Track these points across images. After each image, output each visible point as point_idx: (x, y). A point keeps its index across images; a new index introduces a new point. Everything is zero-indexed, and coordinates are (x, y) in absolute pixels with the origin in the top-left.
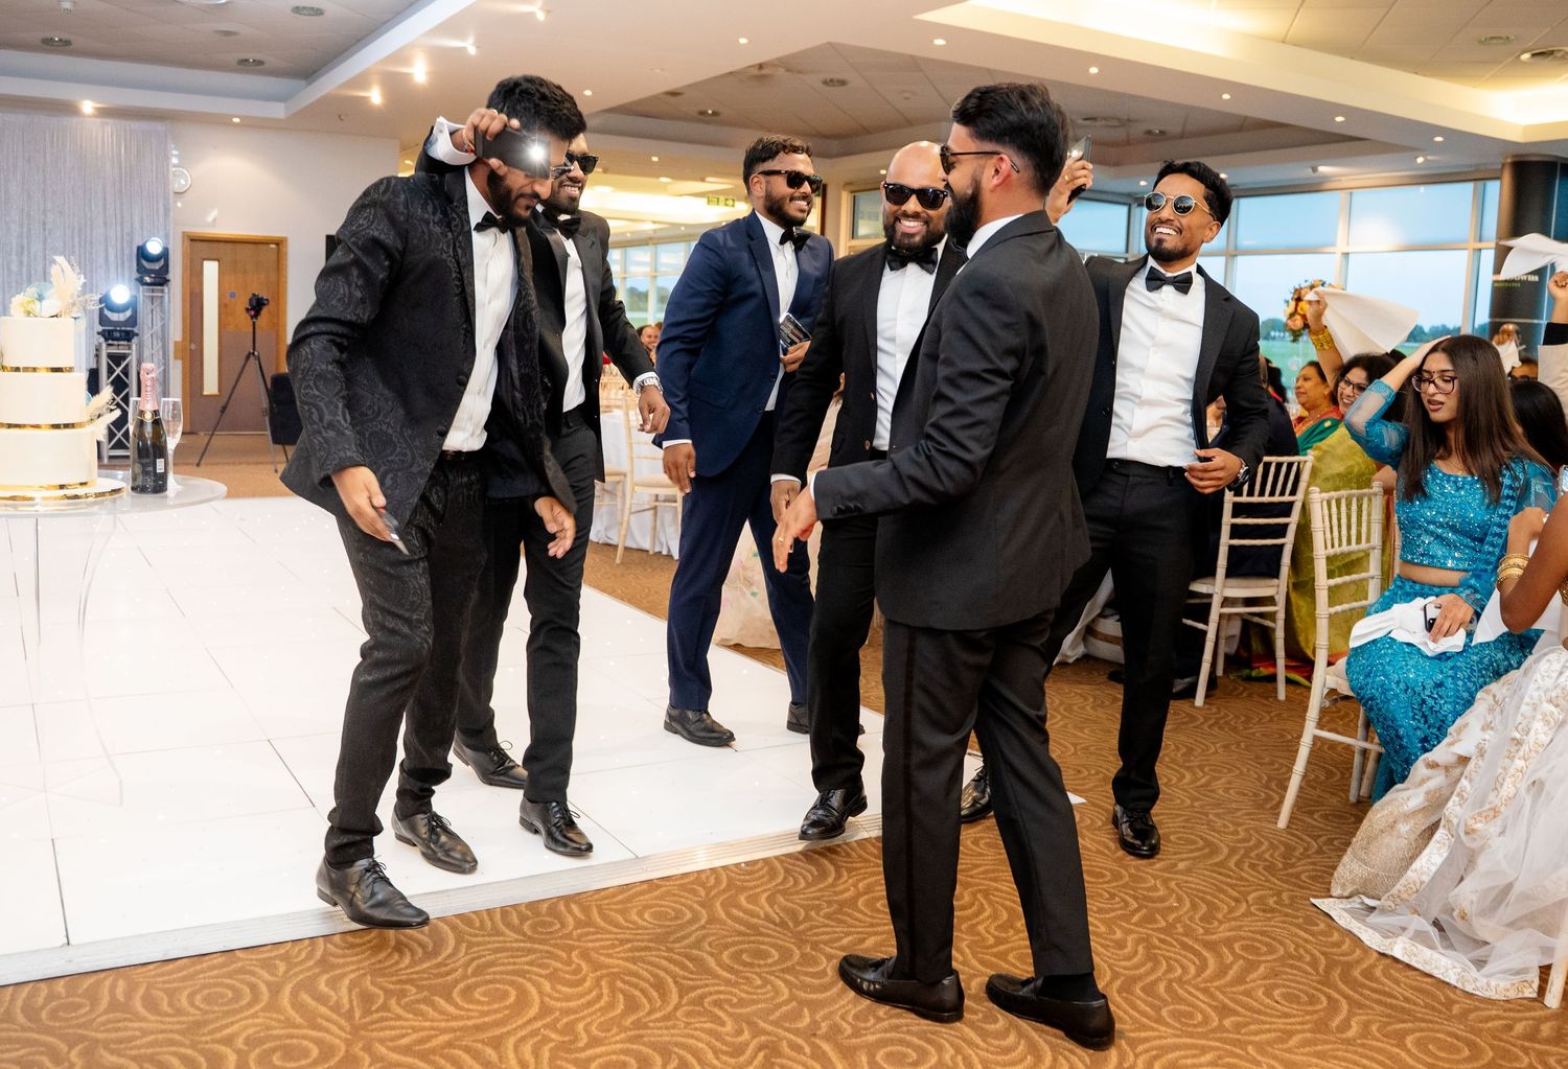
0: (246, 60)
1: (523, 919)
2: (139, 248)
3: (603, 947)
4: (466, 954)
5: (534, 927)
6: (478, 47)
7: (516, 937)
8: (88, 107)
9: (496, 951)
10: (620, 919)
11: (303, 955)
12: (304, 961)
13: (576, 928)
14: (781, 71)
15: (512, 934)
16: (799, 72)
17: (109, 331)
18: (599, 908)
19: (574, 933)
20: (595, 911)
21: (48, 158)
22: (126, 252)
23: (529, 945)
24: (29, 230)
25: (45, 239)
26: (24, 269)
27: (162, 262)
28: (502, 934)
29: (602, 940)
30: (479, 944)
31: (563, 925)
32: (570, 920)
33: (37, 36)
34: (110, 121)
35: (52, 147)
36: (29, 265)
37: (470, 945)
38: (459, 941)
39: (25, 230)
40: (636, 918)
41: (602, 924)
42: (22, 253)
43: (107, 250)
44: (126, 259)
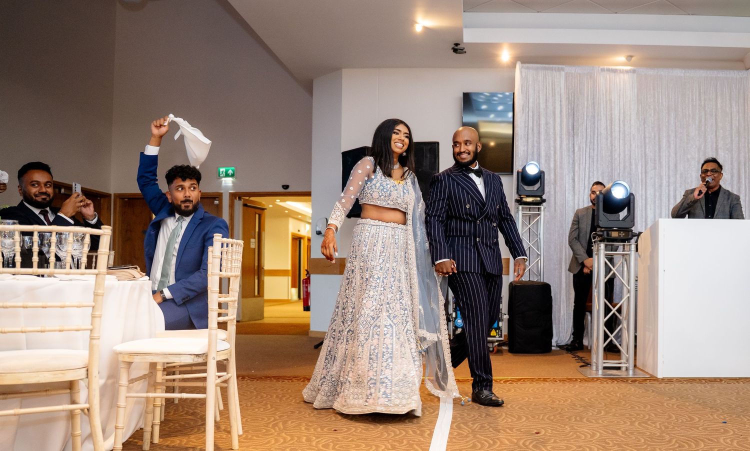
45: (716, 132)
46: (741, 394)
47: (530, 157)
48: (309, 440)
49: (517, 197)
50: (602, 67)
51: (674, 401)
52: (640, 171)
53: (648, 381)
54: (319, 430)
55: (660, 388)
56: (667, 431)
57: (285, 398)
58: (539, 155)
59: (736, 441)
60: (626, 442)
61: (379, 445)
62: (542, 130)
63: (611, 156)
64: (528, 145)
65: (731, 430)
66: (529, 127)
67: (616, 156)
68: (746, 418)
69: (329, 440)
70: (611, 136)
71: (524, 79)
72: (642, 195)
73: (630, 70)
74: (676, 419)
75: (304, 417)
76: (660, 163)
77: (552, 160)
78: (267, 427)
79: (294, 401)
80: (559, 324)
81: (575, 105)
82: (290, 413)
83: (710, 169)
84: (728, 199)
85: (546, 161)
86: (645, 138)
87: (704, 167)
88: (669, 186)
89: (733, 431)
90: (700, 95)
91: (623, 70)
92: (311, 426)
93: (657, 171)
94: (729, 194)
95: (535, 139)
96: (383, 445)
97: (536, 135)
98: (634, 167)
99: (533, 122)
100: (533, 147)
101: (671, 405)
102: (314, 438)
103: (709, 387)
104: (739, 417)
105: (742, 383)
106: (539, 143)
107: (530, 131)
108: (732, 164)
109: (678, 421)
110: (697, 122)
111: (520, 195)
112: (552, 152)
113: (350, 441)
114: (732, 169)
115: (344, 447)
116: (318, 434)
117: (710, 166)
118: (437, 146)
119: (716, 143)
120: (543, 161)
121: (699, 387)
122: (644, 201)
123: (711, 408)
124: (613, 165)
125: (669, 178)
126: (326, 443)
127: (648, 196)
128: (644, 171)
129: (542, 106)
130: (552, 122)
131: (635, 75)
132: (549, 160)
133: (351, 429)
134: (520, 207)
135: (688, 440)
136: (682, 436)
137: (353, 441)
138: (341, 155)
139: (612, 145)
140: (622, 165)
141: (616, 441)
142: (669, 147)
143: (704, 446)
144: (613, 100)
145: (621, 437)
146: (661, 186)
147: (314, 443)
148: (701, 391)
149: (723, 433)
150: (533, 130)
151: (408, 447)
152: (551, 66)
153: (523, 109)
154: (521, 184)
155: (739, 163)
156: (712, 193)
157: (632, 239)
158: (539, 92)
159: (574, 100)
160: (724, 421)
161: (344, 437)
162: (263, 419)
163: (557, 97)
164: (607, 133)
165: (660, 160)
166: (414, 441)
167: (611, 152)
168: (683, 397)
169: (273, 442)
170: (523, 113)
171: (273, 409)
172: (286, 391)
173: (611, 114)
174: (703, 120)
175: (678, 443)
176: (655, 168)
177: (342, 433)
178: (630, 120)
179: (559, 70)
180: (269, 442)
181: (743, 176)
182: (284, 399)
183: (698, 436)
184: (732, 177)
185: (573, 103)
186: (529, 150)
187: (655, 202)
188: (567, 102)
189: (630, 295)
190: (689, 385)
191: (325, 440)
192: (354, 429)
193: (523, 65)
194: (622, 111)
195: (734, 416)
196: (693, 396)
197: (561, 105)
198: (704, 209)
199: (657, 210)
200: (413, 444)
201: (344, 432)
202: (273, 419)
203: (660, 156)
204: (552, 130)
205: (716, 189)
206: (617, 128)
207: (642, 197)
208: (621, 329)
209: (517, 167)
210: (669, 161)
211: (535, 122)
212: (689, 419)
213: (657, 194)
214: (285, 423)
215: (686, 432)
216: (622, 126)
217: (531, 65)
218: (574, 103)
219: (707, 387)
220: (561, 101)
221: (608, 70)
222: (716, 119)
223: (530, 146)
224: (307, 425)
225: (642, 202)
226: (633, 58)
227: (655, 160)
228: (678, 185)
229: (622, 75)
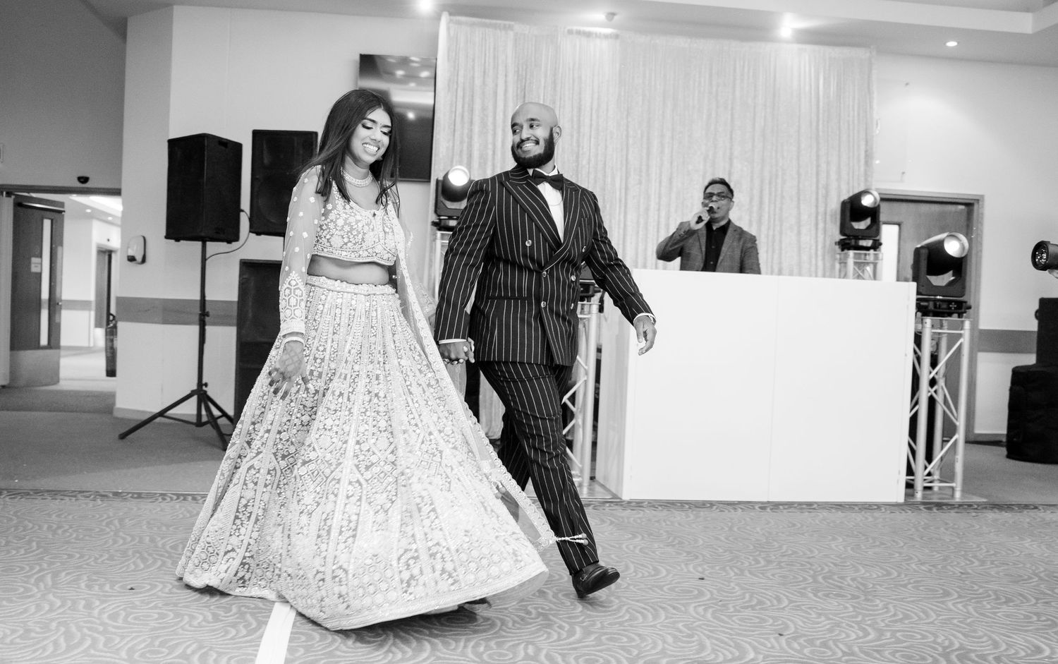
2: (844, 204)
8: (788, 26)
22: (821, 209)
34: (809, 47)
35: (742, 79)
43: (799, 208)
44: (820, 218)
45: (731, 132)
46: (735, 529)
47: (456, 158)
48: (89, 606)
49: (434, 218)
50: (569, 28)
51: (638, 540)
52: (618, 185)
53: (608, 505)
54: (107, 587)
55: (622, 518)
56: (618, 592)
57: (62, 530)
58: (470, 156)
59: (711, 610)
60: (556, 610)
61: (195, 614)
62: (477, 119)
63: (577, 161)
64: (454, 140)
65: (709, 590)
66: (457, 113)
67: (585, 162)
68: (733, 571)
69: (121, 606)
70: (579, 132)
71: (452, 40)
72: (619, 221)
73: (611, 34)
74: (635, 572)
75: (87, 564)
76: (648, 175)
77: (490, 163)
78: (25, 582)
79: (74, 536)
80: (491, 408)
81: (528, 82)
82: (66, 557)
83: (716, 192)
84: (740, 239)
85: (480, 163)
86: (627, 136)
87: (709, 190)
88: (659, 210)
89: (711, 592)
90: (711, 76)
91: (600, 33)
92: (95, 580)
93: (643, 186)
94: (741, 233)
95: (466, 131)
96: (201, 614)
97: (466, 126)
98: (609, 180)
99: (463, 107)
100: (462, 142)
101: (631, 547)
102: (97, 603)
103: (692, 517)
104: (723, 569)
105: (740, 510)
106: (471, 138)
107: (458, 120)
108: (752, 180)
109: (637, 574)
110: (705, 116)
111: (439, 216)
112: (490, 153)
113: (151, 608)
114: (752, 189)
115: (141, 618)
116: (105, 596)
117: (717, 189)
118: (314, 139)
119: (731, 149)
120: (475, 164)
121: (679, 516)
122: (621, 231)
123: (688, 553)
124: (580, 175)
125: (660, 198)
126: (115, 610)
127: (629, 223)
128: (623, 186)
129: (478, 82)
130: (491, 107)
131: (618, 42)
132: (485, 164)
133: (156, 586)
134: (439, 233)
135: (644, 609)
136: (638, 601)
137: (156, 607)
138: (166, 145)
139: (578, 146)
140: (592, 176)
141: (543, 609)
142: (662, 152)
143: (666, 619)
144: (583, 78)
145: (551, 602)
146: (647, 209)
147: (96, 612)
148: (680, 524)
149: (696, 597)
150: (463, 117)
151: (237, 618)
152: (494, 21)
153: (449, 85)
154: (441, 198)
155: (762, 182)
156: (717, 229)
157: (593, 296)
158: (474, 60)
159: (526, 74)
160: (701, 576)
161: (142, 602)
162: (22, 569)
163: (501, 68)
164: (572, 127)
165: (648, 170)
166: (248, 607)
167: (578, 157)
168: (651, 534)
169: (33, 609)
170: (449, 90)
171: (41, 550)
172: (65, 517)
173: (580, 99)
174: (714, 115)
175: (630, 613)
176: (640, 183)
177: (141, 593)
178: (607, 110)
179: (505, 28)
180: (25, 611)
181: (766, 200)
182: (60, 532)
183: (660, 602)
184: (751, 200)
185: (524, 81)
186: (455, 148)
187: (638, 233)
188: (516, 78)
189: (588, 378)
190: (665, 512)
191: (113, 606)
192: (160, 586)
193: (452, 17)
194: (596, 96)
195: (717, 568)
196: (667, 532)
197: (506, 82)
198: (704, 249)
199: (640, 244)
200: (246, 613)
201: (145, 592)
202: (38, 568)
203: (648, 166)
204: (490, 119)
205: (723, 223)
206: (587, 121)
207: (619, 225)
208: (573, 426)
209: (437, 174)
210: (661, 176)
211: (466, 106)
212: (653, 573)
213: (642, 221)
214: (55, 575)
215: (644, 594)
216: (594, 117)
217: (463, 19)
218: (526, 80)
219: (689, 517)
220: (506, 76)
221: (579, 33)
222: (732, 115)
223: (457, 143)
224: (89, 580)
225: (619, 232)
226: (616, 18)
227: (641, 171)
228: (673, 210)
229: (598, 41)
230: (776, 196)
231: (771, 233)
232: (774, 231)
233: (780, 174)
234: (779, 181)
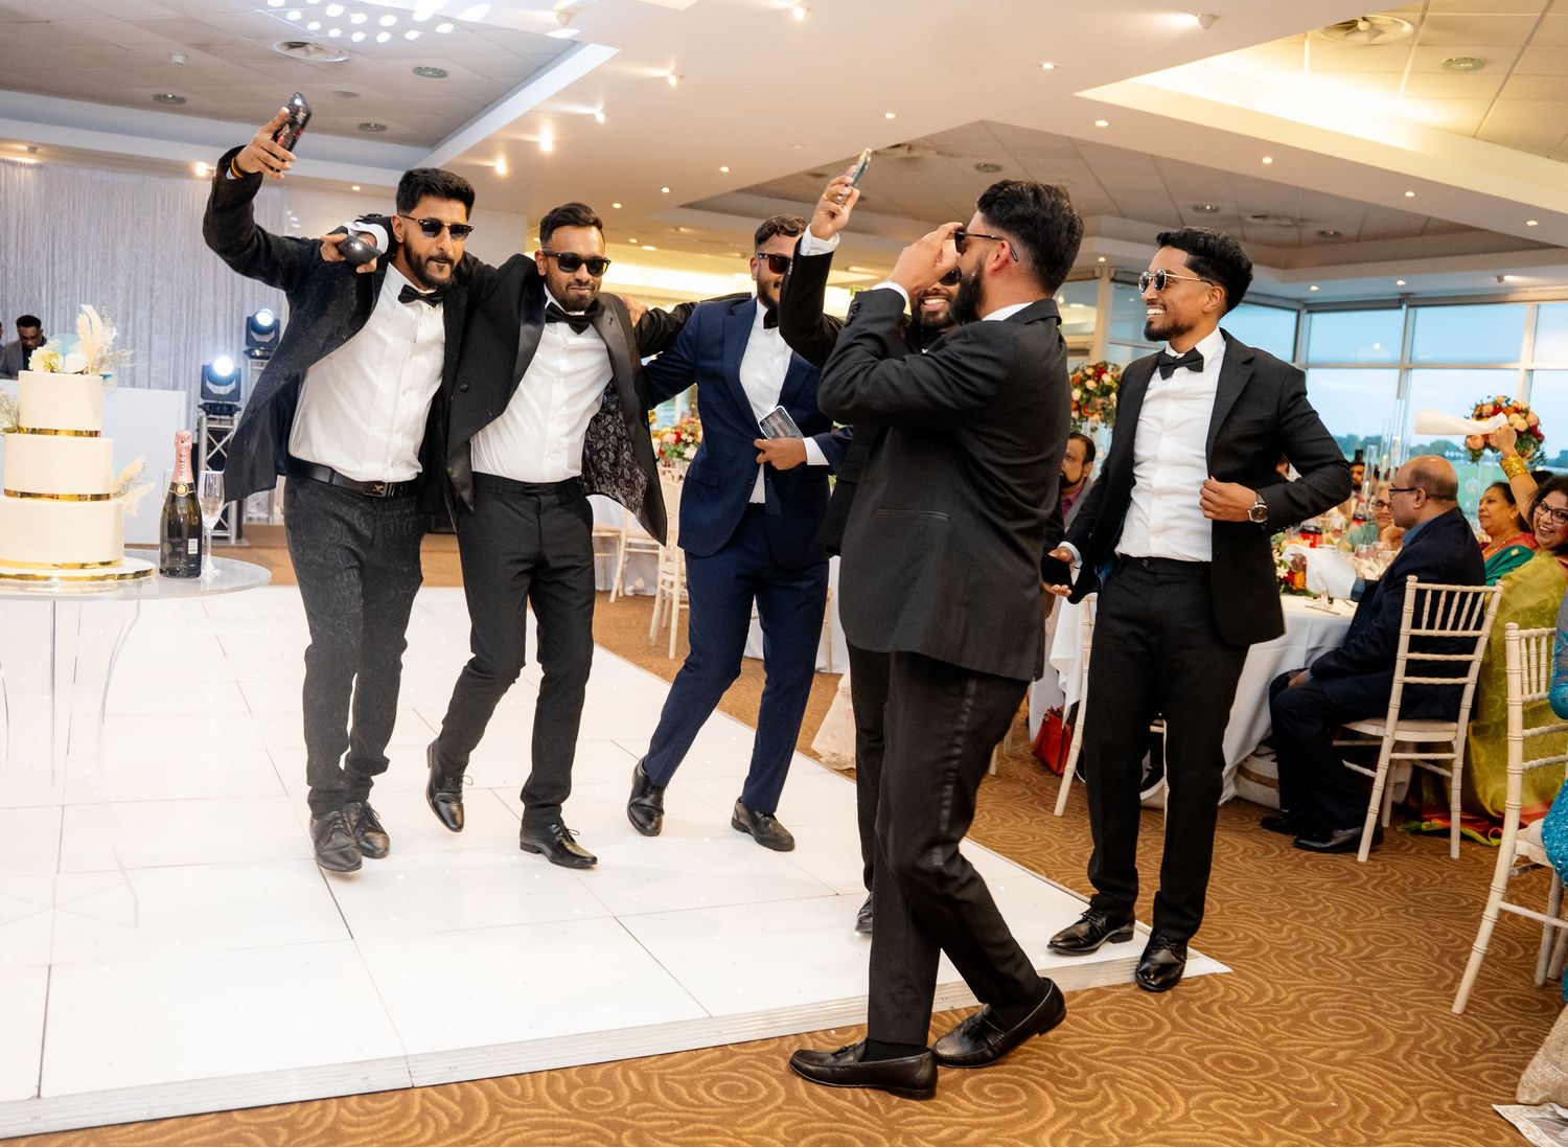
0: (368, 125)
1: (572, 1086)
2: (249, 319)
3: (661, 1128)
4: (500, 1128)
5: (582, 1099)
6: (607, 115)
7: (561, 1109)
8: (201, 169)
9: (536, 1126)
10: (684, 1092)
11: (311, 1121)
12: (310, 1129)
13: (632, 1102)
14: (931, 154)
15: (556, 1106)
16: (951, 156)
17: (211, 405)
18: (662, 1078)
19: (629, 1108)
20: (656, 1081)
21: (159, 221)
22: (236, 323)
23: (574, 1121)
24: (136, 296)
25: (152, 308)
26: (129, 337)
27: (273, 335)
28: (545, 1106)
29: (660, 1118)
30: (516, 1117)
31: (617, 1098)
32: (626, 1091)
33: (149, 92)
35: (163, 211)
36: (134, 333)
37: (507, 1117)
38: (494, 1112)
39: (131, 296)
40: (703, 1093)
41: (662, 1097)
42: (127, 320)
43: (215, 320)
44: (235, 330)
67: (12, 276)
73: (34, 165)
91: (24, 163)
93: (69, 299)
131: (43, 172)
144: (9, 202)
206: (13, 240)
216: (20, 237)
221: (3, 161)
226: (38, 151)
229: (23, 170)
230: (194, 310)
231: (189, 341)
232: (192, 338)
233: (198, 291)
234: (197, 298)
